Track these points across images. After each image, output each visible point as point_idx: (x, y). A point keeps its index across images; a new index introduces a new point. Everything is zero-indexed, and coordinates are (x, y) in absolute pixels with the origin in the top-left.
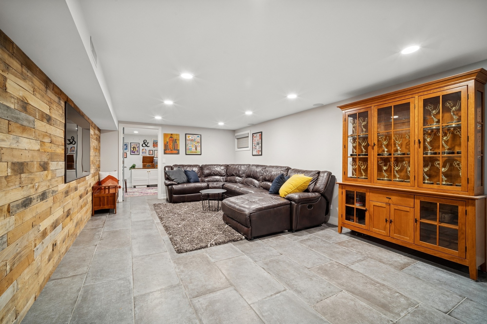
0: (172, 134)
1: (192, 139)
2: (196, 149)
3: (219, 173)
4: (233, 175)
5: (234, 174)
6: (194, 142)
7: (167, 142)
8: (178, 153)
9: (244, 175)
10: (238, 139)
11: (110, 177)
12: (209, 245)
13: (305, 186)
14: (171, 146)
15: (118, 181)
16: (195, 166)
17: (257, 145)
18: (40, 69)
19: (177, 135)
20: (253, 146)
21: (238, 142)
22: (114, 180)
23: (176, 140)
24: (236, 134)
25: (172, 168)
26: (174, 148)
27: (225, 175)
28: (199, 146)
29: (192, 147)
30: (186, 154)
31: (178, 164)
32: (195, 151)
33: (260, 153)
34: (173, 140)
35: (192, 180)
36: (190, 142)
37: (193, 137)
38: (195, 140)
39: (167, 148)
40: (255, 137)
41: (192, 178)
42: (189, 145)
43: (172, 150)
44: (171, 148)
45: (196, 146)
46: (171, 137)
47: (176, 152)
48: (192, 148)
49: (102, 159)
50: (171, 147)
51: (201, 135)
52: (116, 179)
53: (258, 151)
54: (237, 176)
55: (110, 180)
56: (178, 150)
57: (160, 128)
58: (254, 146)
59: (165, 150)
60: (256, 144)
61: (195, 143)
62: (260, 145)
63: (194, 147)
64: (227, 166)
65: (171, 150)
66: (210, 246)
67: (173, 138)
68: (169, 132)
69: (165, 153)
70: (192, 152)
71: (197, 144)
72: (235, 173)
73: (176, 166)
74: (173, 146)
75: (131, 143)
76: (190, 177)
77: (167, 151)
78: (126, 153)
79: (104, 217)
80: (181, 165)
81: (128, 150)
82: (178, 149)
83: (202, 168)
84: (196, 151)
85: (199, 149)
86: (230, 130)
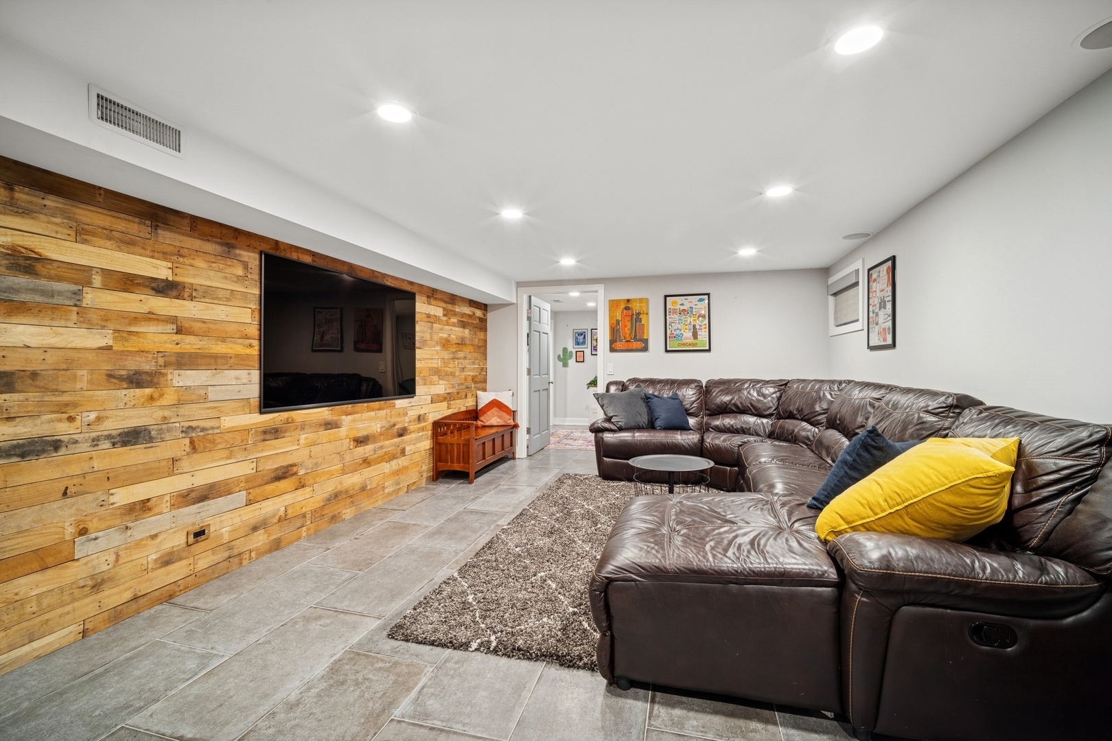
0: (628, 301)
1: (682, 308)
2: (695, 335)
3: (752, 405)
4: (791, 416)
5: (795, 412)
6: (690, 317)
7: (618, 322)
8: (645, 349)
9: (822, 418)
10: (835, 294)
11: (495, 404)
12: (474, 645)
13: (956, 507)
14: (626, 331)
15: (513, 414)
16: (686, 383)
17: (880, 309)
18: (108, 191)
19: (641, 300)
20: (871, 314)
21: (836, 306)
22: (505, 409)
23: (639, 314)
24: (829, 279)
25: (623, 386)
26: (635, 335)
27: (771, 415)
28: (703, 327)
29: (682, 332)
30: (667, 351)
31: (642, 377)
32: (692, 341)
33: (889, 341)
34: (633, 314)
35: (658, 423)
36: (676, 317)
37: (686, 302)
38: (692, 312)
39: (618, 336)
40: (875, 280)
41: (662, 416)
42: (675, 326)
43: (629, 341)
44: (627, 336)
45: (694, 326)
46: (627, 308)
47: (640, 345)
48: (684, 333)
49: (490, 365)
50: (628, 332)
51: (708, 294)
52: (506, 407)
53: (884, 329)
54: (802, 420)
55: (495, 410)
56: (646, 341)
57: (600, 289)
58: (873, 313)
59: (612, 342)
60: (878, 305)
61: (692, 319)
62: (889, 305)
63: (690, 329)
64: (783, 385)
65: (627, 341)
66: (476, 650)
67: (633, 311)
68: (622, 294)
69: (612, 350)
70: (684, 344)
71: (698, 323)
72: (798, 410)
73: (634, 381)
74: (632, 330)
75: (592, 329)
76: (656, 414)
77: (619, 345)
78: (583, 351)
79: (455, 488)
80: (645, 381)
81: (585, 346)
82: (645, 337)
83: (705, 391)
84: (695, 341)
85: (703, 334)
86: (811, 269)
